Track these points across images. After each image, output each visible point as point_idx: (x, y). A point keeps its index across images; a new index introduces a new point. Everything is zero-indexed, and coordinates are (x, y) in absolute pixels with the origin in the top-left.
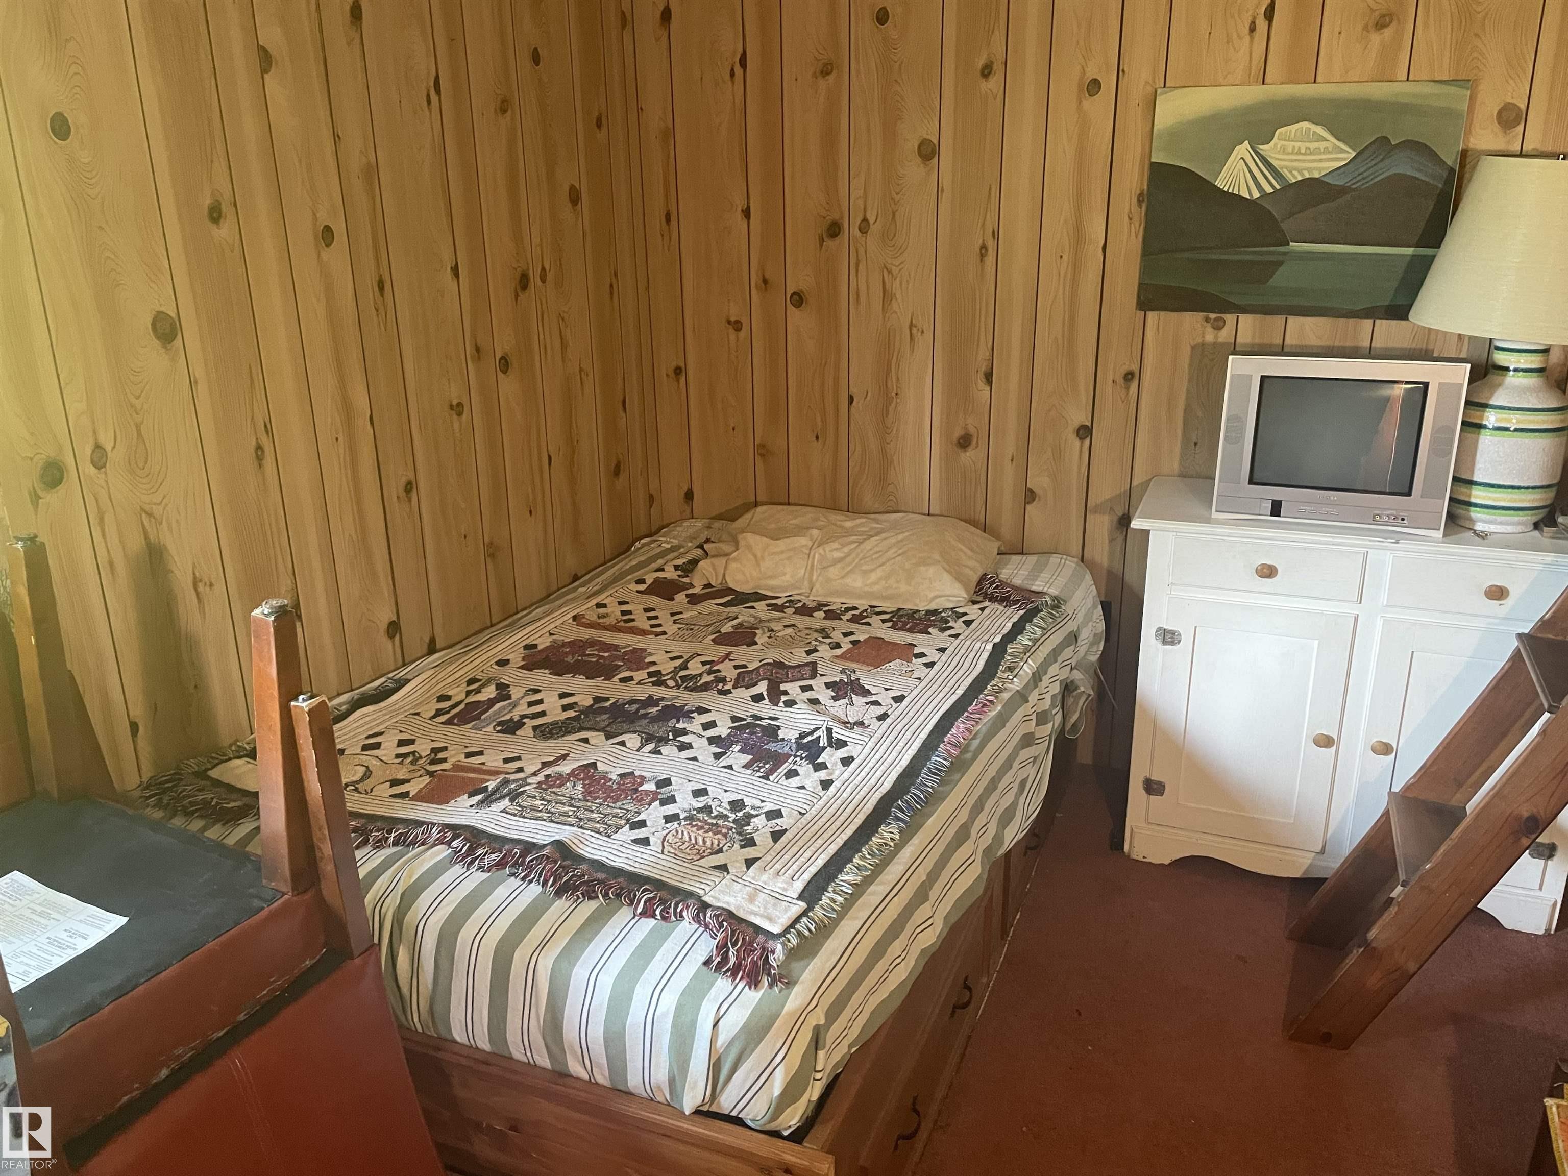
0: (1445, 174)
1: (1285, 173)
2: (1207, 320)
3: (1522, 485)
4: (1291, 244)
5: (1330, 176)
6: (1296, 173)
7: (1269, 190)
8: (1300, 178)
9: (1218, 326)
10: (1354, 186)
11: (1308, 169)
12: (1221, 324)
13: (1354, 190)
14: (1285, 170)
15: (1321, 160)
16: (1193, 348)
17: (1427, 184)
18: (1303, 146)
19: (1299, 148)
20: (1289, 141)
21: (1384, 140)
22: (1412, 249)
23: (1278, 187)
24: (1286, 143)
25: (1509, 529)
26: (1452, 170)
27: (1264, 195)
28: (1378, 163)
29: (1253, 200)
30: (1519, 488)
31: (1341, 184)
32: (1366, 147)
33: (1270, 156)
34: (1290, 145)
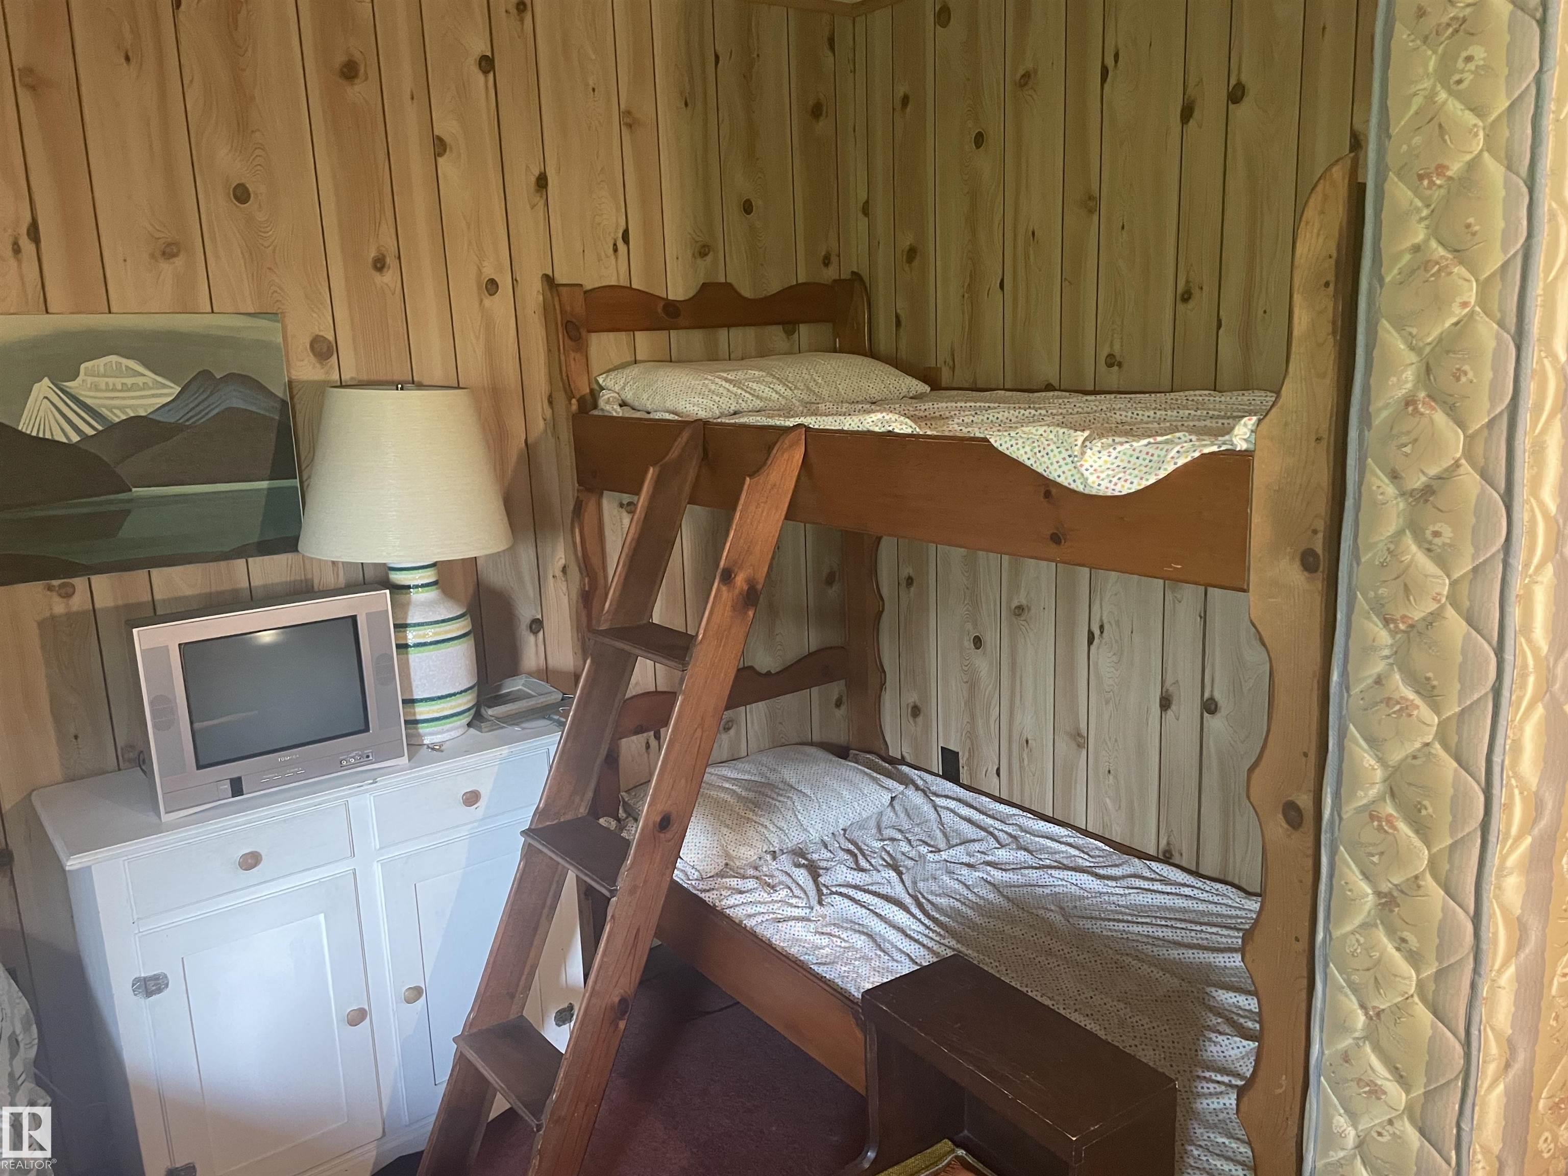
0: (278, 405)
1: (105, 412)
2: (50, 588)
3: (456, 691)
4: (134, 489)
5: (157, 413)
6: (116, 411)
7: (91, 432)
8: (124, 417)
9: (67, 593)
10: (187, 423)
11: (130, 407)
12: (70, 590)
13: (188, 427)
14: (104, 410)
15: (142, 397)
16: (41, 624)
17: (264, 416)
18: (118, 382)
19: (114, 385)
20: (98, 376)
21: (206, 374)
22: (267, 482)
23: (100, 428)
24: (96, 379)
25: (454, 734)
26: (284, 402)
27: (85, 438)
28: (209, 396)
29: (73, 445)
30: (454, 694)
31: (172, 421)
32: (190, 382)
33: (81, 395)
34: (102, 382)
